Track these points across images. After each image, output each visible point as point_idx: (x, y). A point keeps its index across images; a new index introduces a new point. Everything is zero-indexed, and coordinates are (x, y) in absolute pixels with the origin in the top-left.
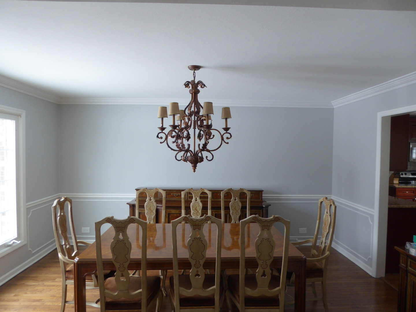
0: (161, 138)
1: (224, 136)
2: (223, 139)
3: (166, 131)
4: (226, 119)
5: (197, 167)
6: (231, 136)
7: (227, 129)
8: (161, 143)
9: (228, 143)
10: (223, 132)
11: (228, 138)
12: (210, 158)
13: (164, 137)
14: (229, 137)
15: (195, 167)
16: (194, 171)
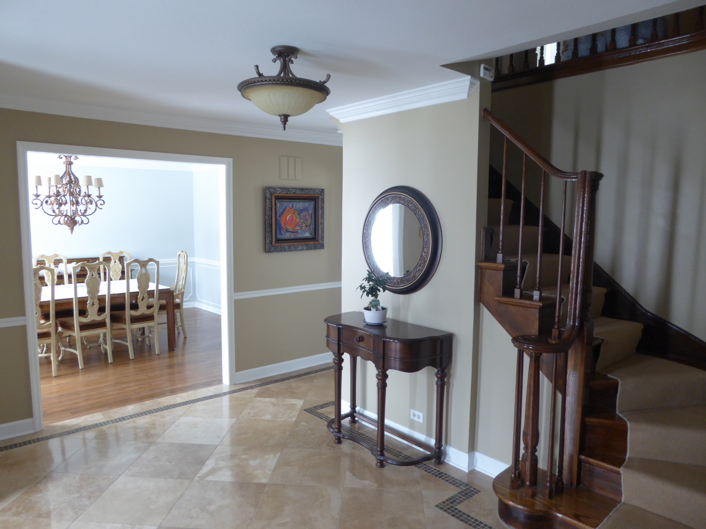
0: (36, 204)
1: (98, 203)
2: (97, 206)
3: (41, 198)
4: (99, 188)
5: (74, 230)
6: (104, 202)
7: (100, 197)
8: (36, 208)
9: (101, 209)
10: (96, 199)
11: (101, 204)
12: (85, 221)
13: (39, 203)
14: (103, 203)
15: (72, 229)
16: (72, 233)
